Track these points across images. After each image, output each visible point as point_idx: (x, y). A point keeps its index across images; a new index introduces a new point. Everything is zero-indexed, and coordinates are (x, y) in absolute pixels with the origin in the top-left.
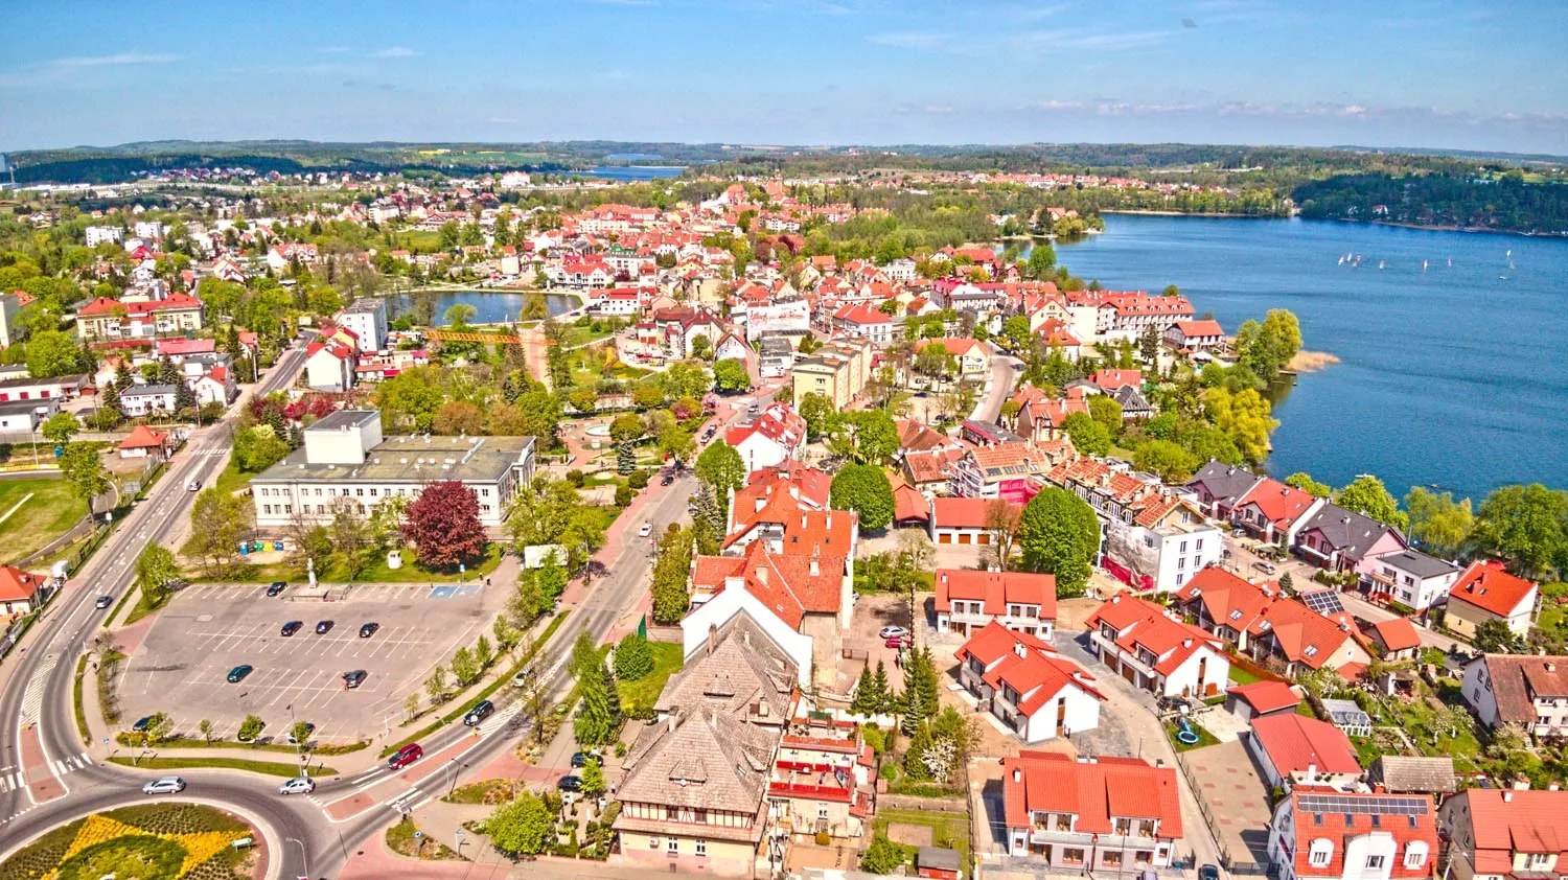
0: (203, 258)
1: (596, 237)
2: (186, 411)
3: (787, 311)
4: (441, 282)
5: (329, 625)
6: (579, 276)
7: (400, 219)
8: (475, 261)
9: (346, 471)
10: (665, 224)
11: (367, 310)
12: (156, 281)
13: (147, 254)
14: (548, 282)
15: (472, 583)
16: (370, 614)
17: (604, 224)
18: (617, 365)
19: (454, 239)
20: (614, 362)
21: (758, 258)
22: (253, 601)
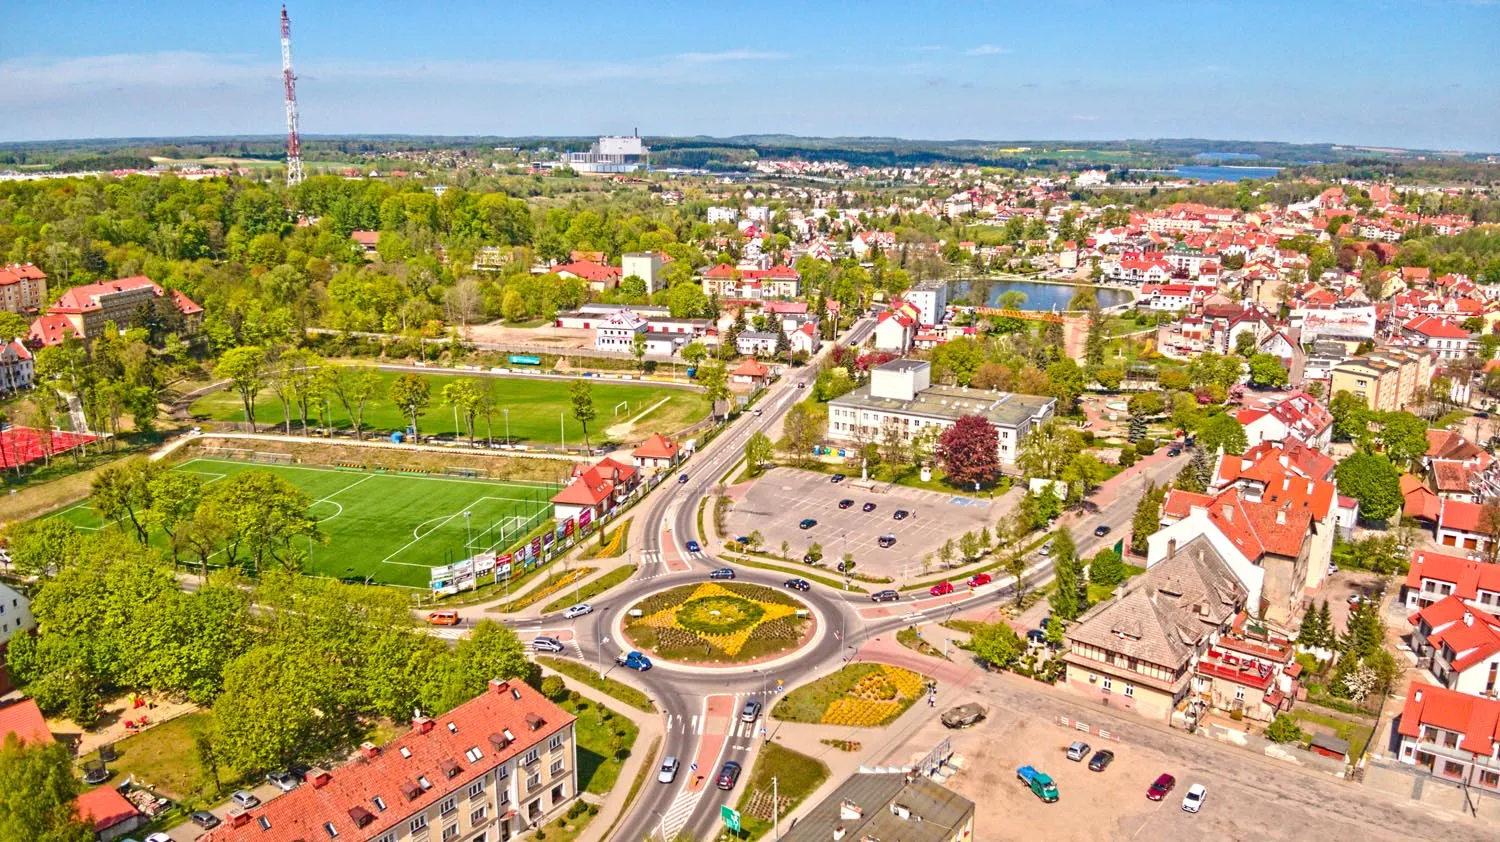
0: (799, 241)
1: (1161, 235)
2: (783, 354)
3: (1349, 317)
4: (999, 272)
5: (873, 507)
6: (1135, 271)
7: (972, 214)
8: (1035, 254)
9: (898, 405)
10: (1241, 225)
11: (931, 289)
12: (763, 256)
13: (756, 234)
14: (1102, 277)
15: (983, 500)
16: (903, 506)
17: (1174, 223)
18: (1154, 355)
19: (1019, 233)
20: (1151, 351)
21: (1340, 265)
22: (821, 483)
